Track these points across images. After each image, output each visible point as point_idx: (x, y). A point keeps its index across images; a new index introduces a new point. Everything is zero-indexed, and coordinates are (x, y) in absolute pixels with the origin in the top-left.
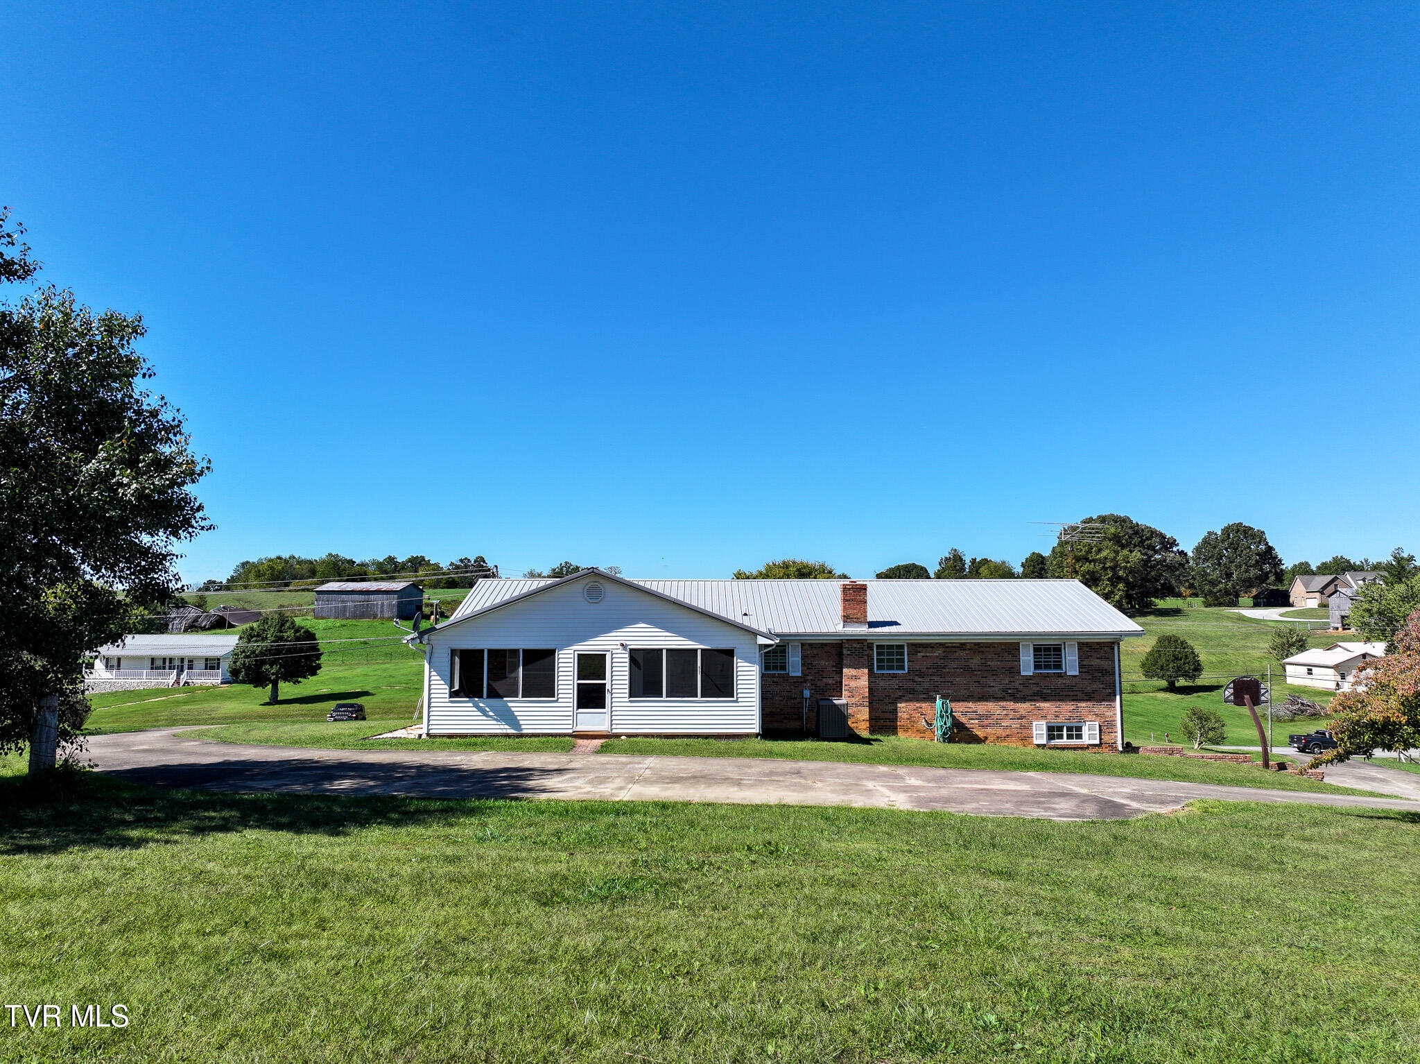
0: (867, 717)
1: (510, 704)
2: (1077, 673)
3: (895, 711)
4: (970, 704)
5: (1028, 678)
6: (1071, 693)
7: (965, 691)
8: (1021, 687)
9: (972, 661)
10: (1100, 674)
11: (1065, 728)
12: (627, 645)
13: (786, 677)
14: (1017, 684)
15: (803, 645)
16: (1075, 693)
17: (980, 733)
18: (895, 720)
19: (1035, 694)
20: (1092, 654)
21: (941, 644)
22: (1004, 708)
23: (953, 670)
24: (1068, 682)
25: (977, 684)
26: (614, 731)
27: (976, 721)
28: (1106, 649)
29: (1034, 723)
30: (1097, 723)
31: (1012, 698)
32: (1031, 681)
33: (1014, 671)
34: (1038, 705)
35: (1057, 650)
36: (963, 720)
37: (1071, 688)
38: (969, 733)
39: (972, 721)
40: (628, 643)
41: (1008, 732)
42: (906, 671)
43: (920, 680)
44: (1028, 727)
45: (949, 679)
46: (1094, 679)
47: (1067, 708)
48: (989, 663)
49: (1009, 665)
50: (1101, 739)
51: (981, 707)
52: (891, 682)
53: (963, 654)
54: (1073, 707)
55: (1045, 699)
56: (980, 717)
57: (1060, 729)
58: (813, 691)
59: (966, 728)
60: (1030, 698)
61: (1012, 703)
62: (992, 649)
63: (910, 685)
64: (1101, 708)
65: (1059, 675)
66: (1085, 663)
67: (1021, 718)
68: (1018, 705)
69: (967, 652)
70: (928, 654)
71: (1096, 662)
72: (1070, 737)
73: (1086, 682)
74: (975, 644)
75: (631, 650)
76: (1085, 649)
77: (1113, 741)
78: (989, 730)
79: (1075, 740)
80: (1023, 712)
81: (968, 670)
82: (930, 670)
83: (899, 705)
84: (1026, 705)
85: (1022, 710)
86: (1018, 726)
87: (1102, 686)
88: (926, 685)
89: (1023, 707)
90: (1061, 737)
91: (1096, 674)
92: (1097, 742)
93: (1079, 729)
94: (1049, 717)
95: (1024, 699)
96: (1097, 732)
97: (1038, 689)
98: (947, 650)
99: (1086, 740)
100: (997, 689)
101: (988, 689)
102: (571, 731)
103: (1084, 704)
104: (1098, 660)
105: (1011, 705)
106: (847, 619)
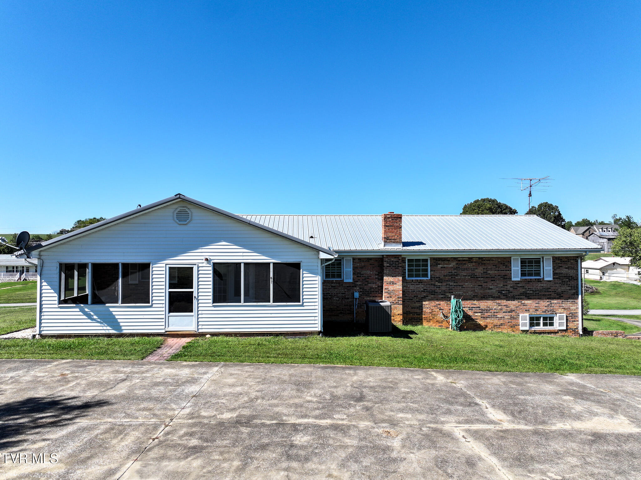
0: (401, 312)
1: (111, 309)
2: (551, 279)
3: (421, 307)
4: (475, 302)
5: (517, 283)
6: (547, 293)
7: (472, 293)
8: (511, 289)
9: (477, 270)
10: (567, 280)
11: (542, 318)
12: (211, 260)
13: (341, 283)
14: (508, 287)
15: (354, 259)
16: (549, 293)
17: (482, 322)
18: (421, 313)
19: (521, 294)
20: (562, 265)
21: (455, 258)
22: (499, 304)
23: (463, 277)
24: (545, 285)
25: (480, 287)
26: (200, 331)
27: (479, 314)
28: (572, 261)
29: (521, 315)
30: (565, 315)
31: (505, 297)
32: (519, 285)
33: (507, 277)
34: (523, 302)
35: (538, 262)
36: (470, 313)
37: (547, 290)
38: (474, 322)
39: (477, 314)
40: (212, 258)
41: (502, 322)
42: (429, 278)
43: (439, 284)
44: (516, 318)
45: (461, 284)
46: (563, 283)
47: (543, 304)
48: (489, 272)
49: (503, 273)
50: (567, 326)
51: (483, 304)
52: (418, 286)
53: (470, 265)
54: (548, 303)
55: (529, 298)
56: (482, 311)
57: (538, 319)
58: (361, 293)
59: (472, 319)
60: (518, 297)
61: (505, 301)
62: (491, 262)
63: (432, 288)
64: (568, 304)
65: (539, 280)
66: (557, 272)
67: (511, 311)
68: (509, 302)
69: (474, 264)
70: (445, 266)
71: (564, 271)
72: (545, 324)
73: (557, 285)
74: (479, 258)
75: (214, 264)
76: (557, 261)
77: (575, 327)
78: (488, 320)
79: (548, 327)
80: (513, 307)
81: (474, 277)
82: (447, 278)
83: (424, 303)
84: (515, 302)
85: (512, 306)
86: (509, 317)
87: (568, 288)
88: (443, 288)
89: (513, 304)
90: (538, 324)
91: (564, 280)
92: (565, 328)
93: (552, 319)
94: (531, 310)
95: (513, 298)
96: (565, 321)
97: (524, 290)
98: (459, 263)
99: (556, 326)
100: (494, 291)
101: (488, 291)
102: (163, 331)
103: (556, 301)
104: (566, 270)
105: (504, 302)
106: (387, 240)
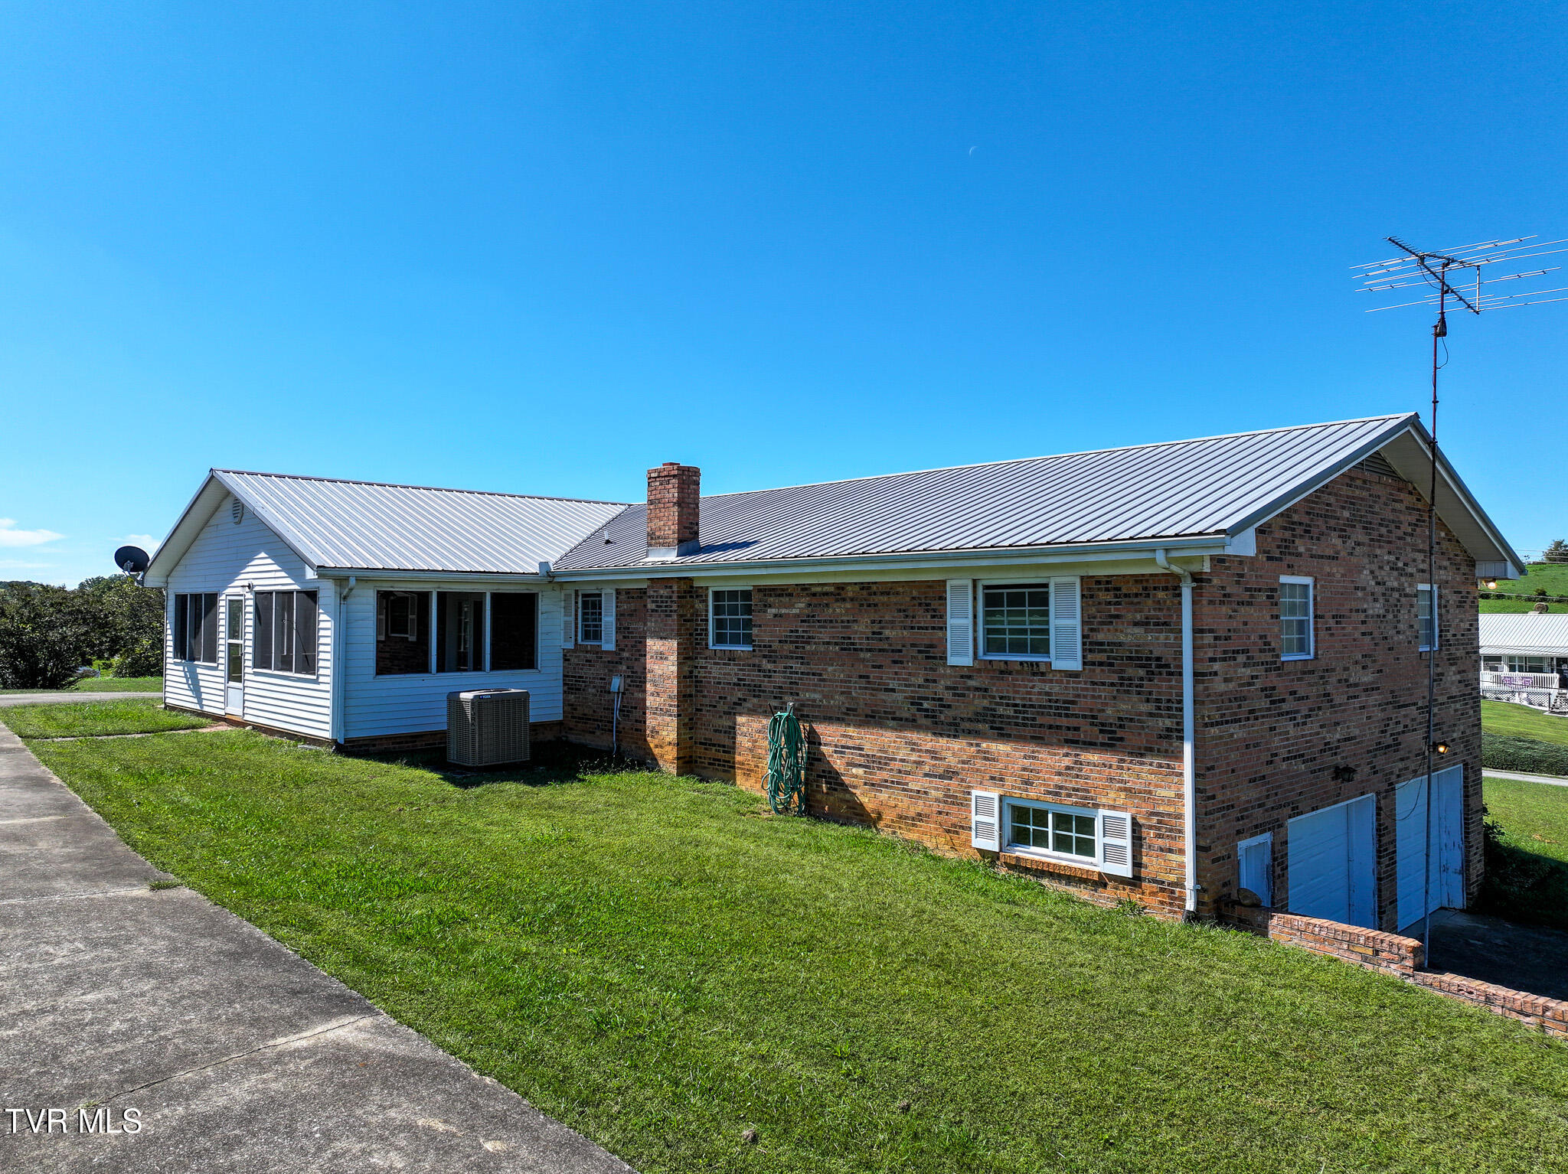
0: (673, 736)
1: (199, 670)
2: (1076, 665)
3: (731, 731)
4: (851, 731)
5: (966, 674)
6: (1064, 722)
7: (842, 698)
8: (948, 696)
9: (856, 627)
10: (1141, 672)
11: (1050, 816)
12: (254, 586)
13: (597, 651)
14: (940, 688)
15: (618, 592)
16: (1073, 722)
17: (867, 799)
18: (731, 749)
19: (978, 717)
20: (1121, 610)
21: (804, 588)
22: (914, 747)
23: (822, 648)
24: (1056, 689)
25: (863, 683)
26: (247, 718)
27: (860, 771)
28: (1161, 595)
29: (975, 793)
30: (1127, 816)
31: (928, 722)
32: (971, 683)
33: (934, 653)
34: (984, 745)
35: (1038, 597)
36: (838, 764)
37: (1065, 707)
38: (848, 796)
39: (854, 770)
40: (255, 582)
41: (920, 807)
42: (750, 647)
43: (769, 666)
44: (959, 801)
45: (815, 668)
46: (1124, 685)
47: (1052, 760)
48: (887, 633)
49: (925, 637)
50: (1137, 865)
51: (874, 740)
52: (727, 669)
53: (839, 609)
54: (1067, 761)
55: (1002, 735)
56: (873, 763)
57: (1040, 817)
58: (628, 681)
59: (842, 784)
60: (967, 725)
61: (930, 737)
62: (893, 599)
63: (754, 677)
64: (1142, 773)
65: (1035, 670)
66: (1100, 637)
67: (949, 774)
68: (943, 742)
69: (848, 605)
70: (783, 611)
71: (1130, 635)
72: (1062, 844)
73: (1104, 692)
74: (864, 586)
75: (257, 593)
76: (1104, 596)
77: (1173, 878)
78: (883, 796)
79: (1074, 856)
80: (952, 761)
81: (848, 647)
82: (786, 647)
83: (740, 719)
84: (957, 744)
85: (949, 754)
86: (940, 794)
87: (1144, 708)
88: (778, 679)
89: (954, 749)
90: (1040, 840)
91: (1130, 672)
92: (1126, 870)
93: (1087, 825)
94: (1009, 781)
95: (953, 729)
96: (1127, 842)
97: (985, 703)
98: (815, 601)
99: (1096, 864)
100: (899, 696)
101: (882, 696)
102: (222, 713)
103: (1094, 757)
104: (1139, 630)
105: (927, 741)
106: (651, 540)
